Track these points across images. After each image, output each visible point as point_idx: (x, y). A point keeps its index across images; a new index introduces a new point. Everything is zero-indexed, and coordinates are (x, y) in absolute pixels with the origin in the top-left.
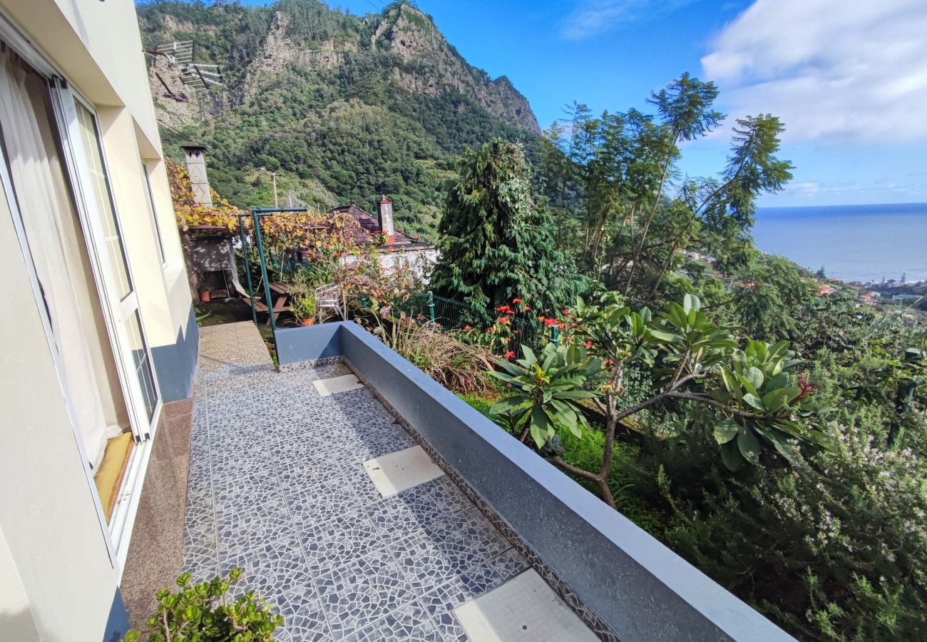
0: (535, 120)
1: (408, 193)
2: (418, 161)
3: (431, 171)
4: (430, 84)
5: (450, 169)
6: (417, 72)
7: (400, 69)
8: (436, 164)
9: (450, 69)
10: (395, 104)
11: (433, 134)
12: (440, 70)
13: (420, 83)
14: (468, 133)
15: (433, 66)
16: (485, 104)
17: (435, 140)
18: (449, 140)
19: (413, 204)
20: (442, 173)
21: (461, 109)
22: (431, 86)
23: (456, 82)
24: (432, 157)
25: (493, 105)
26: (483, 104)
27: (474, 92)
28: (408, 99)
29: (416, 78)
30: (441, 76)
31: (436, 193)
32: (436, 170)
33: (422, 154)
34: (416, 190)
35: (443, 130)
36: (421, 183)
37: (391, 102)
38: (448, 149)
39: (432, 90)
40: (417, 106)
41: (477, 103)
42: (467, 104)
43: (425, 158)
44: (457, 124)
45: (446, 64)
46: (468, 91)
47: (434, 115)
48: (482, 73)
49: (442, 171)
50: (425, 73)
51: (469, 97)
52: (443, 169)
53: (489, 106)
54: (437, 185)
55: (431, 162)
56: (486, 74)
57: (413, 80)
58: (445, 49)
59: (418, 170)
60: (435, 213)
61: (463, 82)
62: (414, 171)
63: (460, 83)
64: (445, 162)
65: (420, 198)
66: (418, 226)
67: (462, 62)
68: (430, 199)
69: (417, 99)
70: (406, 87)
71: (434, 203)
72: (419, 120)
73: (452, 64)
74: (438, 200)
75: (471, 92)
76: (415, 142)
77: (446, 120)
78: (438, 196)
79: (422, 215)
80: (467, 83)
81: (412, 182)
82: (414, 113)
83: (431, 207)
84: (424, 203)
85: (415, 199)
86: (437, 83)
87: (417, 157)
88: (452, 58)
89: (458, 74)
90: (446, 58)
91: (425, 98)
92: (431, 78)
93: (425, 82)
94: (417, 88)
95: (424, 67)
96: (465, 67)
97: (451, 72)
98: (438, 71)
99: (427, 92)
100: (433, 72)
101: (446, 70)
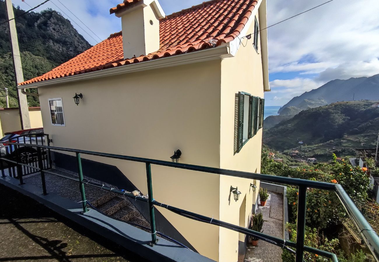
6: (63, 44)
7: (53, 40)
10: (50, 56)
12: (76, 45)
13: (65, 49)
15: (72, 42)
22: (71, 51)
28: (58, 55)
29: (62, 46)
30: (76, 47)
37: (48, 55)
45: (78, 43)
50: (67, 45)
57: (61, 47)
58: (78, 36)
67: (87, 43)
69: (63, 55)
70: (57, 49)
73: (81, 43)
86: (74, 50)
88: (81, 41)
89: (85, 48)
90: (78, 40)
91: (68, 56)
92: (71, 47)
93: (68, 49)
94: (63, 51)
95: (66, 42)
96: (88, 45)
97: (81, 46)
98: (74, 45)
99: (69, 53)
100: (71, 45)
101: (79, 45)
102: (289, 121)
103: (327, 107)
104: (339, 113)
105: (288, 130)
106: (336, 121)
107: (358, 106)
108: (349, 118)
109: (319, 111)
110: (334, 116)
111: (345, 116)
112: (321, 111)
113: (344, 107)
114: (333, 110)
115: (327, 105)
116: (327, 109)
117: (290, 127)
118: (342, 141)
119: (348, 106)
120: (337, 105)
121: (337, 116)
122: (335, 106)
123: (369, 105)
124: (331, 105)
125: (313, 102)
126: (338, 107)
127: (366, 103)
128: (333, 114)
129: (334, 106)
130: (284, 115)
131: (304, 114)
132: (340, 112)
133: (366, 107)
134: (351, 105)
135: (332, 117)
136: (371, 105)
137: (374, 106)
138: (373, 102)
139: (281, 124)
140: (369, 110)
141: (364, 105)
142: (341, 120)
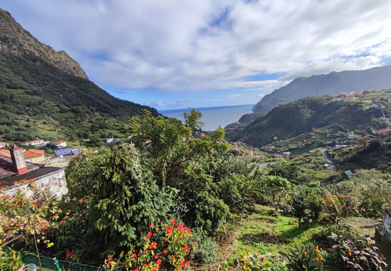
0: (85, 73)
1: (5, 108)
2: (10, 90)
3: (21, 96)
4: (13, 48)
5: (35, 94)
6: (2, 41)
8: (25, 92)
9: (27, 43)
11: (20, 75)
12: (20, 42)
13: (5, 47)
14: (44, 76)
15: (14, 39)
16: (53, 63)
17: (22, 78)
18: (32, 79)
19: (10, 114)
20: (30, 97)
21: (38, 63)
22: (14, 49)
23: (32, 49)
24: (21, 88)
25: (58, 63)
26: (52, 63)
27: (45, 56)
29: (2, 44)
30: (21, 45)
31: (27, 108)
32: (25, 95)
33: (14, 86)
34: (12, 107)
35: (27, 74)
36: (15, 102)
38: (32, 84)
39: (15, 51)
40: (5, 59)
41: (48, 61)
42: (42, 61)
43: (16, 88)
44: (36, 71)
46: (42, 55)
47: (18, 65)
48: (49, 48)
49: (30, 96)
50: (9, 42)
51: (42, 58)
52: (31, 94)
53: (56, 64)
54: (27, 103)
55: (20, 91)
56: (52, 48)
58: (22, 32)
59: (11, 95)
60: (28, 119)
61: (37, 50)
62: (9, 96)
63: (35, 51)
64: (31, 91)
65: (15, 111)
66: (16, 127)
67: (35, 40)
68: (23, 112)
69: (4, 55)
71: (26, 113)
72: (8, 67)
73: (28, 40)
74: (29, 112)
75: (44, 56)
76: (7, 79)
77: (28, 68)
78: (29, 110)
79: (19, 120)
80: (40, 51)
81: (7, 102)
82: (3, 63)
83: (25, 116)
84: (19, 114)
85: (11, 112)
86: (19, 48)
87: (9, 87)
88: (28, 37)
89: (33, 46)
90: (23, 36)
91: (11, 55)
92: (14, 45)
93: (10, 47)
94: (3, 49)
95: (7, 39)
96: (37, 43)
97: (28, 44)
98: (18, 42)
99: (12, 52)
100: (14, 42)
101: (24, 42)
102: (264, 118)
103: (295, 102)
104: (305, 108)
105: (263, 127)
106: (304, 115)
107: (322, 100)
108: (315, 112)
109: (289, 107)
110: (302, 111)
111: (312, 110)
112: (291, 107)
113: (310, 102)
114: (301, 105)
115: (295, 101)
116: (296, 105)
117: (264, 123)
118: (311, 133)
119: (313, 101)
120: (304, 101)
121: (304, 111)
122: (303, 102)
123: (330, 99)
124: (299, 101)
125: (283, 99)
126: (305, 103)
127: (327, 98)
128: (301, 109)
129: (301, 101)
130: (258, 113)
131: (276, 111)
132: (307, 107)
133: (328, 101)
134: (315, 100)
135: (301, 112)
136: (332, 99)
137: (334, 100)
138: (333, 96)
139: (256, 122)
140: (330, 104)
141: (326, 99)
142: (308, 114)
